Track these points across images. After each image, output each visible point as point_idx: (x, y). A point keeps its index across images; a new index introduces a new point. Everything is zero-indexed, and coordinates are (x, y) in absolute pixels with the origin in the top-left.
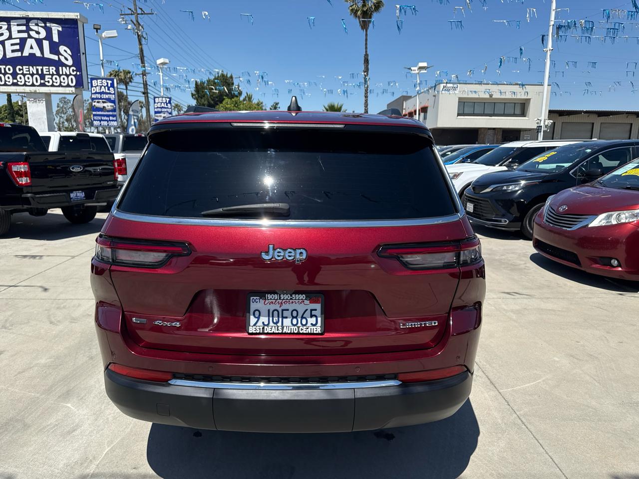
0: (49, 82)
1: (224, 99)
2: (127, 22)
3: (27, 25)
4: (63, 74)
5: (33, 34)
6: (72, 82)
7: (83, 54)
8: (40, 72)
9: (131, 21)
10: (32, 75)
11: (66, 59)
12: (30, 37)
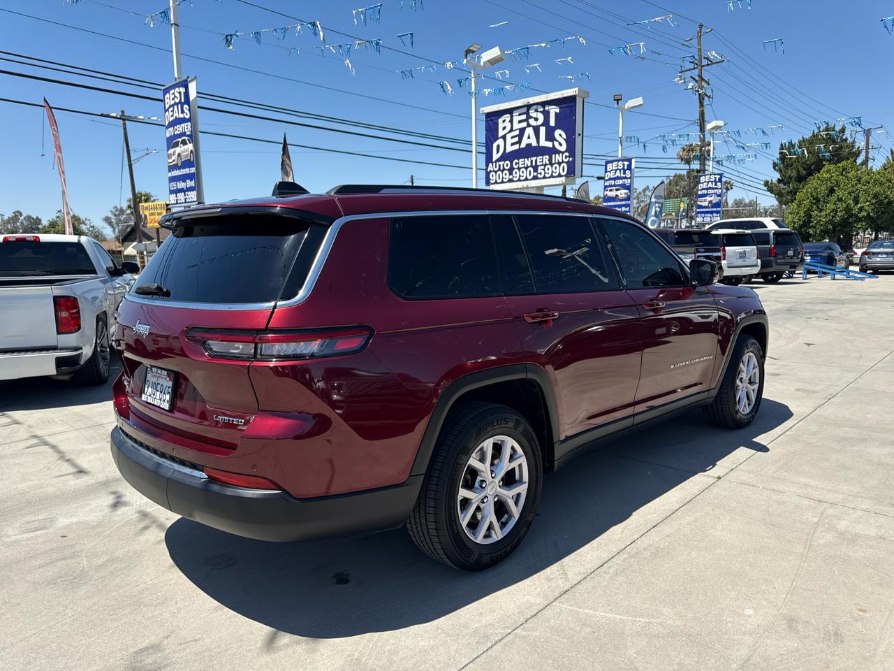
0: (541, 174)
1: (824, 165)
2: (686, 80)
3: (527, 113)
4: (555, 163)
5: (532, 122)
6: (563, 171)
7: (579, 135)
8: (534, 164)
9: (692, 77)
10: (526, 168)
11: (560, 144)
12: (529, 125)
